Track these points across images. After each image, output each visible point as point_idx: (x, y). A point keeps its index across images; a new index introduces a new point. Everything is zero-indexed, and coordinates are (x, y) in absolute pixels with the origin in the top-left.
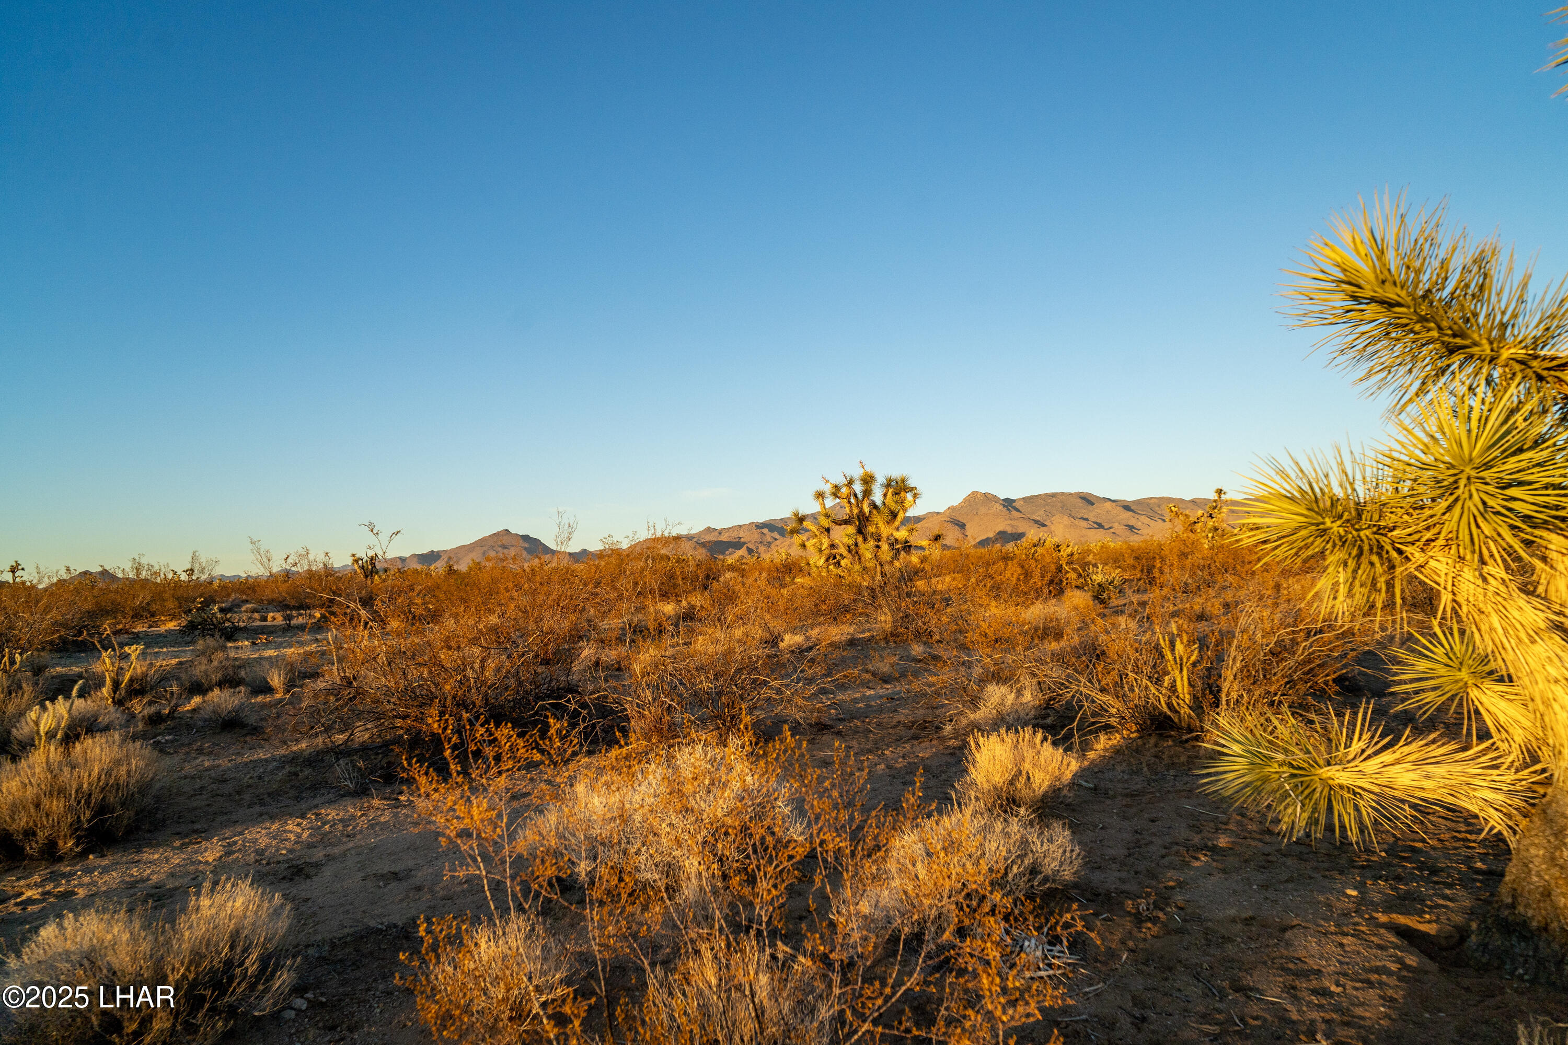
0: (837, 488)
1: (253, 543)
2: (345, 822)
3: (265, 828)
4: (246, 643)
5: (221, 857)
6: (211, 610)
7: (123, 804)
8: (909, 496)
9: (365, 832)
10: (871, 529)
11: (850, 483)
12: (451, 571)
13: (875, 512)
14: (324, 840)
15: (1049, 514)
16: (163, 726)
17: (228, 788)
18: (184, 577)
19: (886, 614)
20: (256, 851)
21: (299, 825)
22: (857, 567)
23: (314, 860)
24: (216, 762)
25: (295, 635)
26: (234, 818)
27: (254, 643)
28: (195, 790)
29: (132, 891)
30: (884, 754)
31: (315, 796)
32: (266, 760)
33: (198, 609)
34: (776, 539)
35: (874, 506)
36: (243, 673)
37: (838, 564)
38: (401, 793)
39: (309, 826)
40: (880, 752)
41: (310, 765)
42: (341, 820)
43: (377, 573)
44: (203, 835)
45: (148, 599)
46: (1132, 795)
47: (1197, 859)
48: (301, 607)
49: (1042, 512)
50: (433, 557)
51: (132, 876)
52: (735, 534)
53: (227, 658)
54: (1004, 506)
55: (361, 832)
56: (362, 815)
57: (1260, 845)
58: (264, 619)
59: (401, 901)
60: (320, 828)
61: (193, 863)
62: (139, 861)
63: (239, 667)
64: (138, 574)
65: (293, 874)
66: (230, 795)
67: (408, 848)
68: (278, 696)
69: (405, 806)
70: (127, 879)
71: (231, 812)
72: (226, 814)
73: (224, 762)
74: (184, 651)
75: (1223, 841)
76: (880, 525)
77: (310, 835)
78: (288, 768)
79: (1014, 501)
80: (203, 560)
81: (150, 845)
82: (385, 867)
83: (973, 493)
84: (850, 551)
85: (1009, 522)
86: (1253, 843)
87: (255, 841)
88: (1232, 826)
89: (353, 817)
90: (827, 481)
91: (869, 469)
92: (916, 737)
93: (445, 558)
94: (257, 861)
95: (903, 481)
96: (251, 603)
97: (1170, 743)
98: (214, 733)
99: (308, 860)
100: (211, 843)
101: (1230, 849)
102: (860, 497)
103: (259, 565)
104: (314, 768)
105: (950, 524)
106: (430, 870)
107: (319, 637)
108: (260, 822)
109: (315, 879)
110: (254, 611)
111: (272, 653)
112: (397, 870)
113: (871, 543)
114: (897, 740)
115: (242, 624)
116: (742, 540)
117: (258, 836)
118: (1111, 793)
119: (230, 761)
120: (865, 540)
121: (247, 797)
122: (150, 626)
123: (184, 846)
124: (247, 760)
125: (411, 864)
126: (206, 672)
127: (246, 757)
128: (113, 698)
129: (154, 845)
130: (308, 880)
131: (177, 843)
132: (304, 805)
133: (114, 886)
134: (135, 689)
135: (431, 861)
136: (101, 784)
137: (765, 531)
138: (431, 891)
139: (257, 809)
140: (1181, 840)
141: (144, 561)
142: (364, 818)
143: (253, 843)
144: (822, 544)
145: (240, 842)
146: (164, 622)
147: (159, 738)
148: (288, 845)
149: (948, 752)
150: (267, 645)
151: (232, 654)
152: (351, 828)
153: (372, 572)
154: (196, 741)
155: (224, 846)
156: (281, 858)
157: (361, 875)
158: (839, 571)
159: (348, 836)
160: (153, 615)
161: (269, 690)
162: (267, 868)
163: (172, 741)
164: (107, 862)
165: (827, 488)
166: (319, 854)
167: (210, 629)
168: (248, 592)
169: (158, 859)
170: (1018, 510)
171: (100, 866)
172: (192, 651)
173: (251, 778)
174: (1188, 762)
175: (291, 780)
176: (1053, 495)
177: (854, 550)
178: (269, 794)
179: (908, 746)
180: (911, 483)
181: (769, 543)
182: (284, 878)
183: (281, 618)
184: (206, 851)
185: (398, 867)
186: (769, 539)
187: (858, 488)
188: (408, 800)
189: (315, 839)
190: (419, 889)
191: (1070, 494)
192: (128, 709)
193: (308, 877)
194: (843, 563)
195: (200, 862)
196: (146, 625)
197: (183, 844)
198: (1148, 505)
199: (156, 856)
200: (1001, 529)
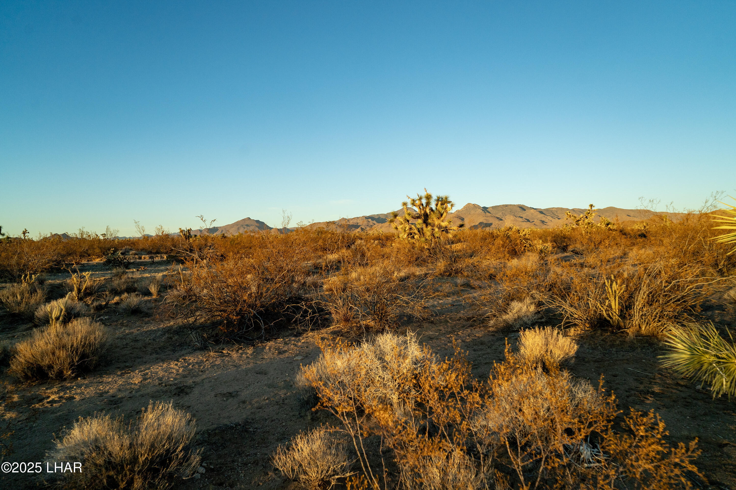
0: (414, 201)
1: (136, 223)
2: (200, 363)
3: (160, 366)
4: (135, 270)
5: (141, 381)
6: (118, 254)
7: (93, 353)
8: (449, 206)
9: (210, 370)
10: (430, 221)
11: (420, 199)
12: (224, 237)
13: (432, 213)
14: (189, 373)
15: (504, 215)
16: (103, 311)
17: (139, 344)
18: (101, 238)
19: (441, 262)
20: (158, 378)
21: (176, 365)
22: (423, 239)
23: (188, 384)
24: (131, 331)
25: (157, 266)
26: (144, 360)
27: (138, 270)
28: (124, 345)
29: (101, 398)
30: (458, 334)
31: (181, 350)
32: (155, 330)
33: (112, 254)
34: (375, 224)
35: (432, 210)
36: (136, 285)
37: (413, 237)
38: (223, 349)
39: (181, 365)
40: (456, 333)
41: (177, 333)
42: (197, 363)
43: (191, 237)
44: (131, 369)
45: (87, 248)
46: (598, 362)
47: (648, 399)
48: (158, 252)
49: (501, 214)
50: (215, 229)
51: (100, 390)
52: (355, 221)
53: (128, 278)
54: (483, 210)
55: (208, 369)
56: (207, 360)
57: (678, 392)
58: (140, 258)
59: (237, 409)
60: (187, 367)
61: (129, 384)
62: (102, 382)
63: (134, 282)
64: (82, 236)
65: (179, 392)
66: (141, 348)
67: (234, 379)
68: (154, 297)
69: (226, 356)
70: (98, 391)
71: (143, 357)
72: (140, 358)
73: (135, 331)
74: (106, 273)
75: (657, 389)
76: (434, 219)
77: (183, 371)
78: (167, 335)
79: (488, 208)
80: (112, 230)
81: (106, 374)
82: (226, 390)
83: (468, 204)
84: (419, 231)
85: (485, 218)
86: (674, 391)
87: (157, 373)
88: (658, 381)
89: (202, 361)
90: (409, 198)
91: (429, 192)
92: (472, 326)
93: (220, 230)
94: (159, 384)
95: (446, 198)
96: (133, 250)
97: (609, 334)
98: (128, 316)
99: (185, 385)
100: (136, 373)
101: (662, 393)
102: (424, 205)
103: (139, 233)
104: (179, 335)
105: (456, 218)
106: (248, 392)
107: (168, 268)
108: (157, 363)
109: (191, 395)
110: (135, 254)
111: (147, 275)
112: (231, 391)
113: (430, 228)
114: (463, 327)
115: (132, 261)
116: (359, 224)
117: (158, 370)
118: (586, 360)
119: (138, 330)
120: (427, 226)
121: (149, 349)
122: (88, 261)
123: (122, 375)
124: (146, 330)
125: (237, 388)
126: (119, 285)
127: (145, 329)
128: (78, 297)
129: (109, 374)
130: (187, 396)
131: (119, 373)
132: (177, 354)
133: (93, 395)
134: (88, 293)
135: (247, 387)
136: (82, 343)
137: (370, 220)
138: (250, 403)
139: (154, 356)
140: (633, 388)
141: (85, 230)
142: (207, 362)
143: (156, 374)
144: (406, 228)
145: (149, 373)
146: (94, 259)
147: (102, 317)
148: (173, 375)
149: (491, 334)
150: (145, 271)
151: (130, 276)
152: (202, 367)
153: (189, 237)
154: (119, 319)
155: (142, 375)
156: (171, 383)
157: (213, 394)
158: (413, 241)
159: (202, 371)
160: (89, 256)
161: (150, 294)
162: (166, 388)
163: (108, 319)
164: (87, 382)
165: (409, 202)
166: (190, 381)
167: (117, 263)
168: (132, 245)
169: (111, 381)
170: (489, 213)
171: (84, 384)
172: (111, 273)
173: (150, 339)
174: (621, 344)
175: (169, 341)
176: (506, 206)
177: (420, 231)
178: (159, 348)
179: (469, 330)
180: (449, 199)
181: (372, 226)
182: (175, 394)
183: (148, 258)
184: (133, 378)
185: (231, 390)
186: (371, 224)
187: (424, 201)
188: (228, 353)
189: (186, 373)
190: (244, 402)
191: (514, 205)
192: (85, 302)
193: (187, 394)
194: (415, 237)
195: (132, 384)
196: (86, 260)
197: (122, 373)
198: (552, 211)
199: (110, 379)
200: (481, 221)
